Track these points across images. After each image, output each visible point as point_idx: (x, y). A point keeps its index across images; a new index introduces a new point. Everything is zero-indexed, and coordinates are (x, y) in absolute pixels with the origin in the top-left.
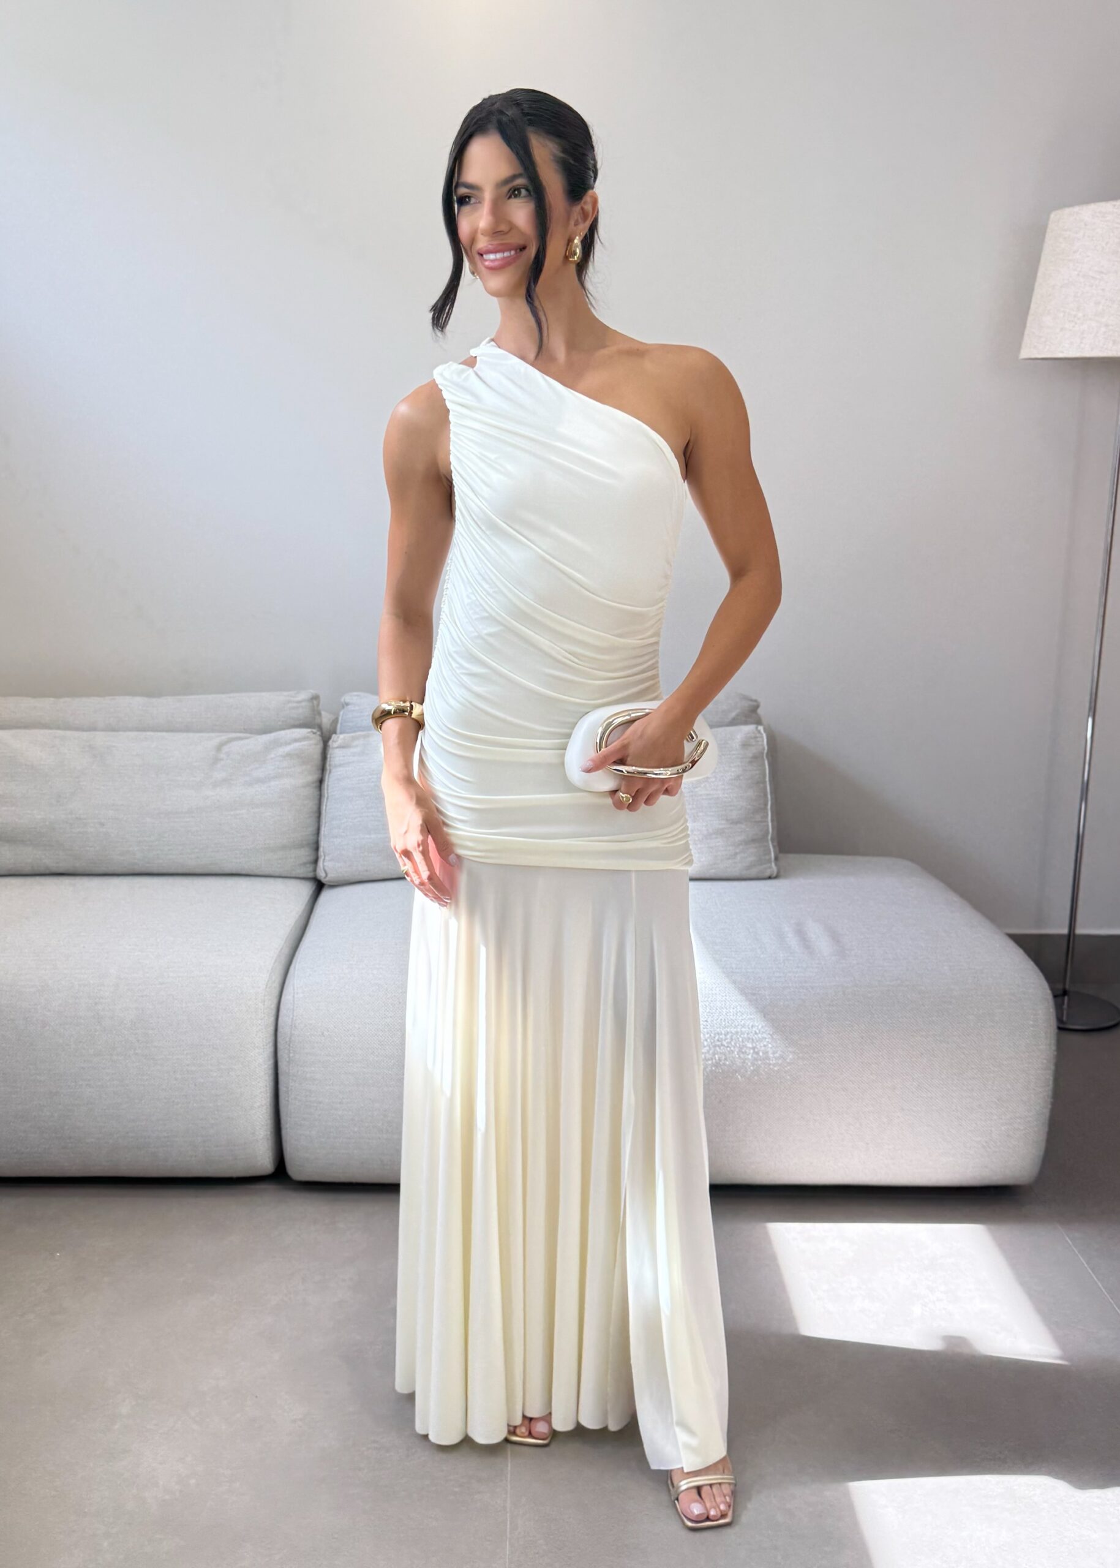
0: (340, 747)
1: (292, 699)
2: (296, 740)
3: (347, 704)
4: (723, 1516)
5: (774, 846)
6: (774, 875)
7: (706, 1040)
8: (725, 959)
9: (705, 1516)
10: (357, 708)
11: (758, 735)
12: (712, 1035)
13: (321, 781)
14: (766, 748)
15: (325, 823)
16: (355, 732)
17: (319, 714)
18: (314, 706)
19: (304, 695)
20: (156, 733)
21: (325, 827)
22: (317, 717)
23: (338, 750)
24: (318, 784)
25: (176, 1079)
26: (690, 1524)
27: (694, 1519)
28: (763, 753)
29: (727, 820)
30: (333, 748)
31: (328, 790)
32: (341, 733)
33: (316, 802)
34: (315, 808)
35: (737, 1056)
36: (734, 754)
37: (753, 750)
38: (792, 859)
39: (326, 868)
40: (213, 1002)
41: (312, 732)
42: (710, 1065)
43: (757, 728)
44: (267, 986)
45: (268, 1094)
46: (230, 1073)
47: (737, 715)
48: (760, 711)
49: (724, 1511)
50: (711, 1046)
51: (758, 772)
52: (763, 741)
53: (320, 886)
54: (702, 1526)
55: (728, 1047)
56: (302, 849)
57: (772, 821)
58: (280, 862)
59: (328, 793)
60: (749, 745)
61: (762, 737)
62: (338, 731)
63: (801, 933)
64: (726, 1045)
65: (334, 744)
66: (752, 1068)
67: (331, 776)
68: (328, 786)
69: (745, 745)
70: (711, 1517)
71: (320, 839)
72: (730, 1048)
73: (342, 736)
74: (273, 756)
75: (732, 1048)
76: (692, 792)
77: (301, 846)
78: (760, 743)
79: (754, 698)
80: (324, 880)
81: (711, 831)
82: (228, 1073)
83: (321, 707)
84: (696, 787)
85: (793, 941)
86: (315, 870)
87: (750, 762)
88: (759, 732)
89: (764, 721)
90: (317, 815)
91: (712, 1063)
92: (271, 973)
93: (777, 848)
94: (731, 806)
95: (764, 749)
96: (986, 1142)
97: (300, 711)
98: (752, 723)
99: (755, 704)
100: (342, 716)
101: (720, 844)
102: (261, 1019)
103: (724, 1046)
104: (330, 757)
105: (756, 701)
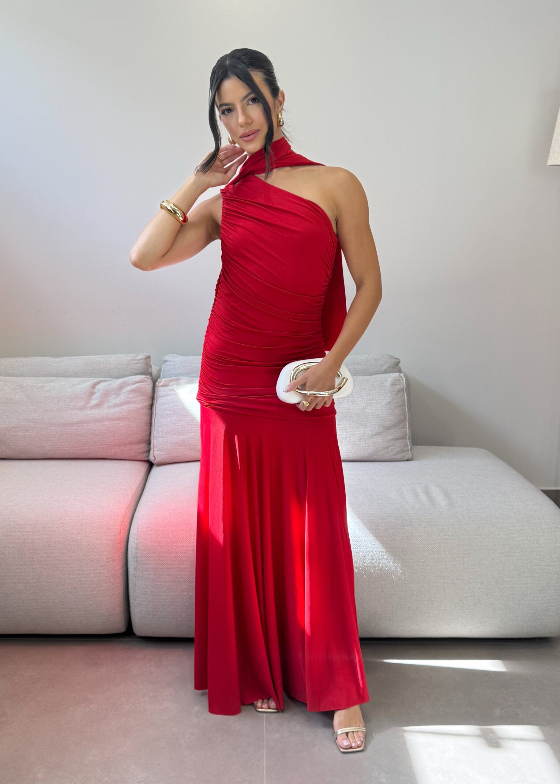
0: (162, 386)
1: (135, 358)
2: (138, 382)
3: (166, 361)
4: (358, 747)
5: (410, 442)
6: (410, 459)
7: (374, 556)
8: (385, 508)
9: (350, 746)
10: (172, 363)
11: (401, 379)
12: (378, 553)
13: (152, 405)
14: (405, 386)
15: (154, 429)
16: (171, 377)
17: (151, 367)
18: (147, 362)
19: (141, 356)
20: (58, 378)
21: (154, 432)
22: (149, 368)
23: (161, 387)
24: (150, 407)
25: (69, 579)
26: (342, 750)
27: (344, 748)
28: (403, 389)
29: (383, 427)
30: (158, 387)
31: (156, 410)
32: (163, 378)
33: (149, 417)
34: (149, 421)
35: (392, 565)
36: (387, 390)
37: (398, 387)
38: (419, 449)
39: (155, 455)
40: (90, 534)
41: (147, 377)
42: (377, 569)
43: (400, 375)
44: (122, 524)
45: (122, 587)
46: (101, 575)
47: (388, 367)
48: (400, 365)
49: (359, 744)
50: (377, 559)
51: (401, 400)
52: (404, 382)
53: (151, 465)
54: (348, 751)
55: (387, 559)
56: (141, 444)
57: (409, 427)
58: (128, 451)
59: (156, 412)
60: (396, 384)
61: (403, 380)
62: (161, 377)
63: (427, 492)
64: (386, 558)
65: (159, 384)
66: (401, 571)
67: (158, 402)
68: (156, 408)
69: (393, 384)
70: (353, 747)
71: (151, 438)
72: (388, 560)
73: (163, 380)
74: (124, 391)
75: (389, 560)
76: (363, 411)
77: (140, 442)
78: (402, 383)
79: (397, 357)
80: (153, 462)
81: (374, 433)
82: (100, 575)
83: (151, 363)
84: (366, 409)
85: (423, 497)
86: (148, 456)
87: (396, 394)
88: (401, 377)
89: (403, 371)
90: (149, 425)
91: (378, 568)
92: (124, 517)
93: (411, 443)
94: (385, 419)
95: (404, 387)
96: (534, 613)
97: (140, 365)
98: (396, 372)
99: (398, 361)
100: (164, 368)
101: (379, 441)
102: (119, 544)
103: (385, 559)
104: (157, 392)
105: (398, 359)
